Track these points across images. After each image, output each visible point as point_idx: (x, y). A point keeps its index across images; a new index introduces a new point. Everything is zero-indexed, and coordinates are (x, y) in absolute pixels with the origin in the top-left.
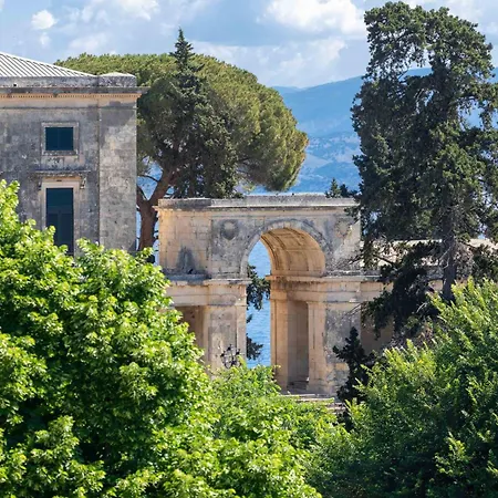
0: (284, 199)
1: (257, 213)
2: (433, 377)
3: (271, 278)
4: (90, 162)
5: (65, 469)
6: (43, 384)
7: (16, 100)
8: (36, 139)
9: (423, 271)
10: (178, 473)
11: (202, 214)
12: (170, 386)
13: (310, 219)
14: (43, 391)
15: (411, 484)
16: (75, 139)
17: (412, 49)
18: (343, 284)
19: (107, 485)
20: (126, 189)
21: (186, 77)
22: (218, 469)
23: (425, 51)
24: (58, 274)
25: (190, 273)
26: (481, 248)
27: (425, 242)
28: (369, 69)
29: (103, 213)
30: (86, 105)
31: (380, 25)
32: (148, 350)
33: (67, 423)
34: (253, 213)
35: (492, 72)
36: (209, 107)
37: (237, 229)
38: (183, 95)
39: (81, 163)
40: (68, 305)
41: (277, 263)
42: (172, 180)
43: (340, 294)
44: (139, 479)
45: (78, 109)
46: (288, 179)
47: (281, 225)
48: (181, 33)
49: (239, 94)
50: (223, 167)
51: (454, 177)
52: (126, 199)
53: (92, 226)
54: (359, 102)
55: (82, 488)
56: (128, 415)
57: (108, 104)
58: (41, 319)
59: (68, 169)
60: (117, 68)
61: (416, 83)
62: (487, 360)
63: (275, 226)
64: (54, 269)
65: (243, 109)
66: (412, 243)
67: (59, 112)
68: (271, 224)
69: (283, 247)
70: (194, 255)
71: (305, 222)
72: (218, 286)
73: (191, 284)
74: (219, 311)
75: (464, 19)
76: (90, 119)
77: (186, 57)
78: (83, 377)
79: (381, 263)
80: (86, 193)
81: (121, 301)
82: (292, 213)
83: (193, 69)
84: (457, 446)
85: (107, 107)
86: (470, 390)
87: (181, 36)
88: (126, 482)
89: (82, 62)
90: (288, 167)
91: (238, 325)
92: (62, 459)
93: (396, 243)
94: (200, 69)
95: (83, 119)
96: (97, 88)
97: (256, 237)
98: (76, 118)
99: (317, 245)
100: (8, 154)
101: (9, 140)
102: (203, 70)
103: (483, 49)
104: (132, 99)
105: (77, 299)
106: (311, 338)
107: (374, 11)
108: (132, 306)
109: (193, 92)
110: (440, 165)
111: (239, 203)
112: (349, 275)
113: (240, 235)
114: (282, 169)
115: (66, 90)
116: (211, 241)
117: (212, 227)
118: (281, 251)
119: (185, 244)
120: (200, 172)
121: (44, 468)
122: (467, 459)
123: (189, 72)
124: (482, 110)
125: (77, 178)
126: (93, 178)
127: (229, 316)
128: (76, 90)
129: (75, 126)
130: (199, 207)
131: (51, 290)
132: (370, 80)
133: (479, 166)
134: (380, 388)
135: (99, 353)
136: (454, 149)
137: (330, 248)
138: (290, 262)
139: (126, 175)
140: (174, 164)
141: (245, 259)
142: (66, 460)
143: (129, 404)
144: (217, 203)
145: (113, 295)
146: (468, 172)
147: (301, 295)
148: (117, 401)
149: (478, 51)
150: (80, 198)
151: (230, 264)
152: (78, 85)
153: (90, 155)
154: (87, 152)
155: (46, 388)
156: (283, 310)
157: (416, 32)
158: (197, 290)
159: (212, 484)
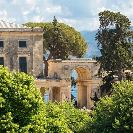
0: (81, 60)
1: (74, 63)
2: (112, 104)
3: (78, 80)
4: (31, 50)
5: (9, 125)
6: (4, 104)
7: (11, 34)
8: (17, 44)
9: (113, 78)
10: (37, 125)
11: (59, 63)
12: (35, 105)
13: (87, 65)
14: (4, 106)
15: (106, 130)
16: (27, 44)
17: (111, 22)
18: (96, 82)
19: (20, 128)
20: (40, 57)
21: (56, 28)
22: (47, 125)
23: (114, 23)
24: (8, 78)
25: (56, 78)
26: (128, 73)
27: (114, 71)
28: (100, 27)
29: (34, 63)
30: (30, 36)
31: (103, 16)
32: (29, 96)
33: (10, 114)
34: (73, 63)
35: (131, 29)
36: (62, 36)
37: (69, 67)
38: (55, 33)
39: (28, 50)
40: (10, 85)
41: (79, 76)
42: (52, 55)
43: (95, 84)
44: (27, 127)
45: (27, 36)
46: (83, 55)
47: (80, 66)
48: (55, 17)
49: (70, 33)
50: (65, 52)
51: (121, 55)
52: (40, 60)
53: (31, 66)
54: (97, 36)
55: (13, 129)
56: (25, 112)
57: (35, 35)
58: (4, 89)
59: (25, 52)
60: (38, 26)
61: (112, 31)
62: (125, 100)
63: (78, 67)
64: (7, 77)
65: (71, 37)
66: (110, 71)
67: (23, 37)
68: (77, 66)
69: (81, 72)
70: (58, 74)
71: (86, 66)
72: (64, 82)
73: (57, 81)
74: (64, 88)
75: (124, 15)
76: (31, 39)
77: (56, 23)
78: (14, 103)
79: (103, 76)
80: (30, 58)
81: (23, 85)
82: (82, 63)
83: (58, 26)
84: (117, 121)
85: (35, 36)
86: (121, 107)
87: (55, 18)
88: (24, 128)
89: (29, 24)
90: (82, 52)
91: (69, 92)
92: (8, 122)
93: (106, 71)
94: (60, 26)
95: (29, 39)
96: (32, 31)
97: (74, 69)
98: (27, 39)
99: (89, 72)
100: (9, 48)
101: (10, 44)
102: (60, 27)
103: (129, 22)
104: (42, 34)
105: (13, 84)
106: (87, 95)
107: (101, 13)
108: (26, 86)
109: (58, 32)
110: (117, 52)
111: (69, 61)
112: (97, 79)
113: (69, 69)
114: (81, 52)
115: (24, 32)
116: (62, 70)
117: (62, 67)
118: (80, 73)
119: (55, 71)
120: (60, 53)
121: (4, 124)
122: (120, 124)
123: (57, 27)
124: (128, 38)
125: (27, 54)
126: (32, 54)
127: (66, 90)
128: (27, 32)
129: (27, 41)
130: (59, 62)
131: (6, 82)
132: (100, 30)
133: (127, 52)
134: (99, 107)
135: (18, 97)
136: (121, 48)
137: (92, 72)
138: (82, 76)
139: (40, 54)
140: (53, 51)
141: (70, 75)
142: (10, 122)
143: (25, 109)
144: (63, 61)
145: (21, 83)
146: (124, 54)
147: (85, 84)
148: (22, 108)
149: (127, 23)
150: (28, 59)
151: (67, 76)
152: (28, 30)
153: (31, 48)
154: (30, 48)
155: (5, 105)
156: (81, 88)
157: (111, 18)
158: (58, 83)
159: (45, 128)
